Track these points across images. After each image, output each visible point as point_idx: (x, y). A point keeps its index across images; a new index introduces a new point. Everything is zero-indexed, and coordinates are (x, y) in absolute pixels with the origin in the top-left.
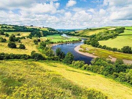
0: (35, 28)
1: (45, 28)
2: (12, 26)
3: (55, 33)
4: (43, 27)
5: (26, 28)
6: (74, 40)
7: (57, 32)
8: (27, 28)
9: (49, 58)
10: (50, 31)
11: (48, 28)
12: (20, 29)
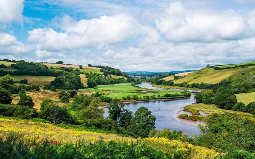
0: (69, 67)
1: (95, 66)
2: (10, 61)
3: (120, 79)
4: (90, 65)
5: (45, 66)
6: (169, 93)
7: (126, 79)
8: (47, 68)
9: (87, 123)
10: (106, 74)
11: (103, 67)
12: (29, 70)
